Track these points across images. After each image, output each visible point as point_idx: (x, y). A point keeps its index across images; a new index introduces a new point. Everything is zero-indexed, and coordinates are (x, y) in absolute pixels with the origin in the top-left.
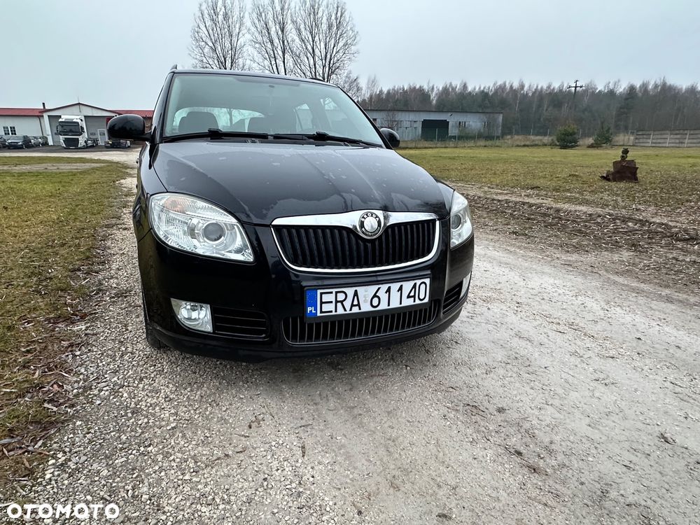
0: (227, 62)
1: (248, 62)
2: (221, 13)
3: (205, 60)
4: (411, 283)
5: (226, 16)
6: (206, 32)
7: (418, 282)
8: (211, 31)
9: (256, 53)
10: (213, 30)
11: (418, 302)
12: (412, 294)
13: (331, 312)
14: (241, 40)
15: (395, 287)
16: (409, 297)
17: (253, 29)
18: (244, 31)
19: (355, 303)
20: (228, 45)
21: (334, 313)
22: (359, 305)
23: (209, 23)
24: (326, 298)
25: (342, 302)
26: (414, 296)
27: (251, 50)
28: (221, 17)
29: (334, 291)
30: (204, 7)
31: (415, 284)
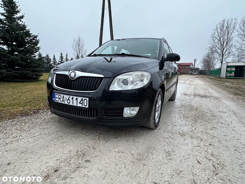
0: (224, 44)
1: (234, 43)
2: (226, 26)
3: (215, 44)
4: (81, 98)
5: (227, 27)
6: (217, 35)
7: (84, 98)
8: (220, 34)
9: (239, 39)
10: (220, 33)
11: (83, 106)
12: (81, 102)
13: (58, 101)
14: (233, 35)
15: (75, 98)
16: (80, 103)
17: (239, 30)
18: (235, 31)
19: (63, 100)
20: (226, 37)
21: (58, 102)
22: (64, 101)
23: (219, 31)
24: (57, 96)
25: (60, 98)
26: (82, 104)
27: (236, 38)
28: (225, 28)
29: (58, 94)
30: (218, 26)
31: (82, 99)
